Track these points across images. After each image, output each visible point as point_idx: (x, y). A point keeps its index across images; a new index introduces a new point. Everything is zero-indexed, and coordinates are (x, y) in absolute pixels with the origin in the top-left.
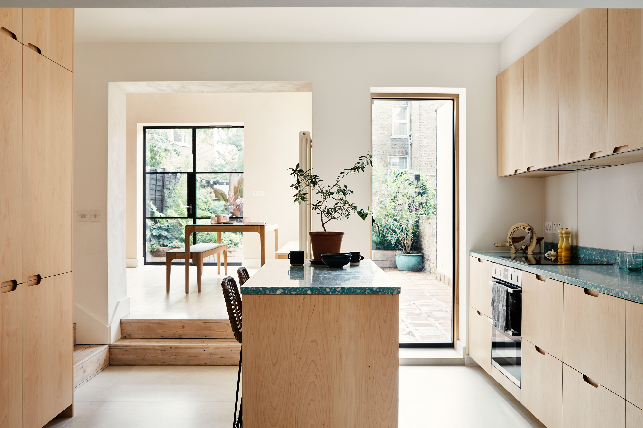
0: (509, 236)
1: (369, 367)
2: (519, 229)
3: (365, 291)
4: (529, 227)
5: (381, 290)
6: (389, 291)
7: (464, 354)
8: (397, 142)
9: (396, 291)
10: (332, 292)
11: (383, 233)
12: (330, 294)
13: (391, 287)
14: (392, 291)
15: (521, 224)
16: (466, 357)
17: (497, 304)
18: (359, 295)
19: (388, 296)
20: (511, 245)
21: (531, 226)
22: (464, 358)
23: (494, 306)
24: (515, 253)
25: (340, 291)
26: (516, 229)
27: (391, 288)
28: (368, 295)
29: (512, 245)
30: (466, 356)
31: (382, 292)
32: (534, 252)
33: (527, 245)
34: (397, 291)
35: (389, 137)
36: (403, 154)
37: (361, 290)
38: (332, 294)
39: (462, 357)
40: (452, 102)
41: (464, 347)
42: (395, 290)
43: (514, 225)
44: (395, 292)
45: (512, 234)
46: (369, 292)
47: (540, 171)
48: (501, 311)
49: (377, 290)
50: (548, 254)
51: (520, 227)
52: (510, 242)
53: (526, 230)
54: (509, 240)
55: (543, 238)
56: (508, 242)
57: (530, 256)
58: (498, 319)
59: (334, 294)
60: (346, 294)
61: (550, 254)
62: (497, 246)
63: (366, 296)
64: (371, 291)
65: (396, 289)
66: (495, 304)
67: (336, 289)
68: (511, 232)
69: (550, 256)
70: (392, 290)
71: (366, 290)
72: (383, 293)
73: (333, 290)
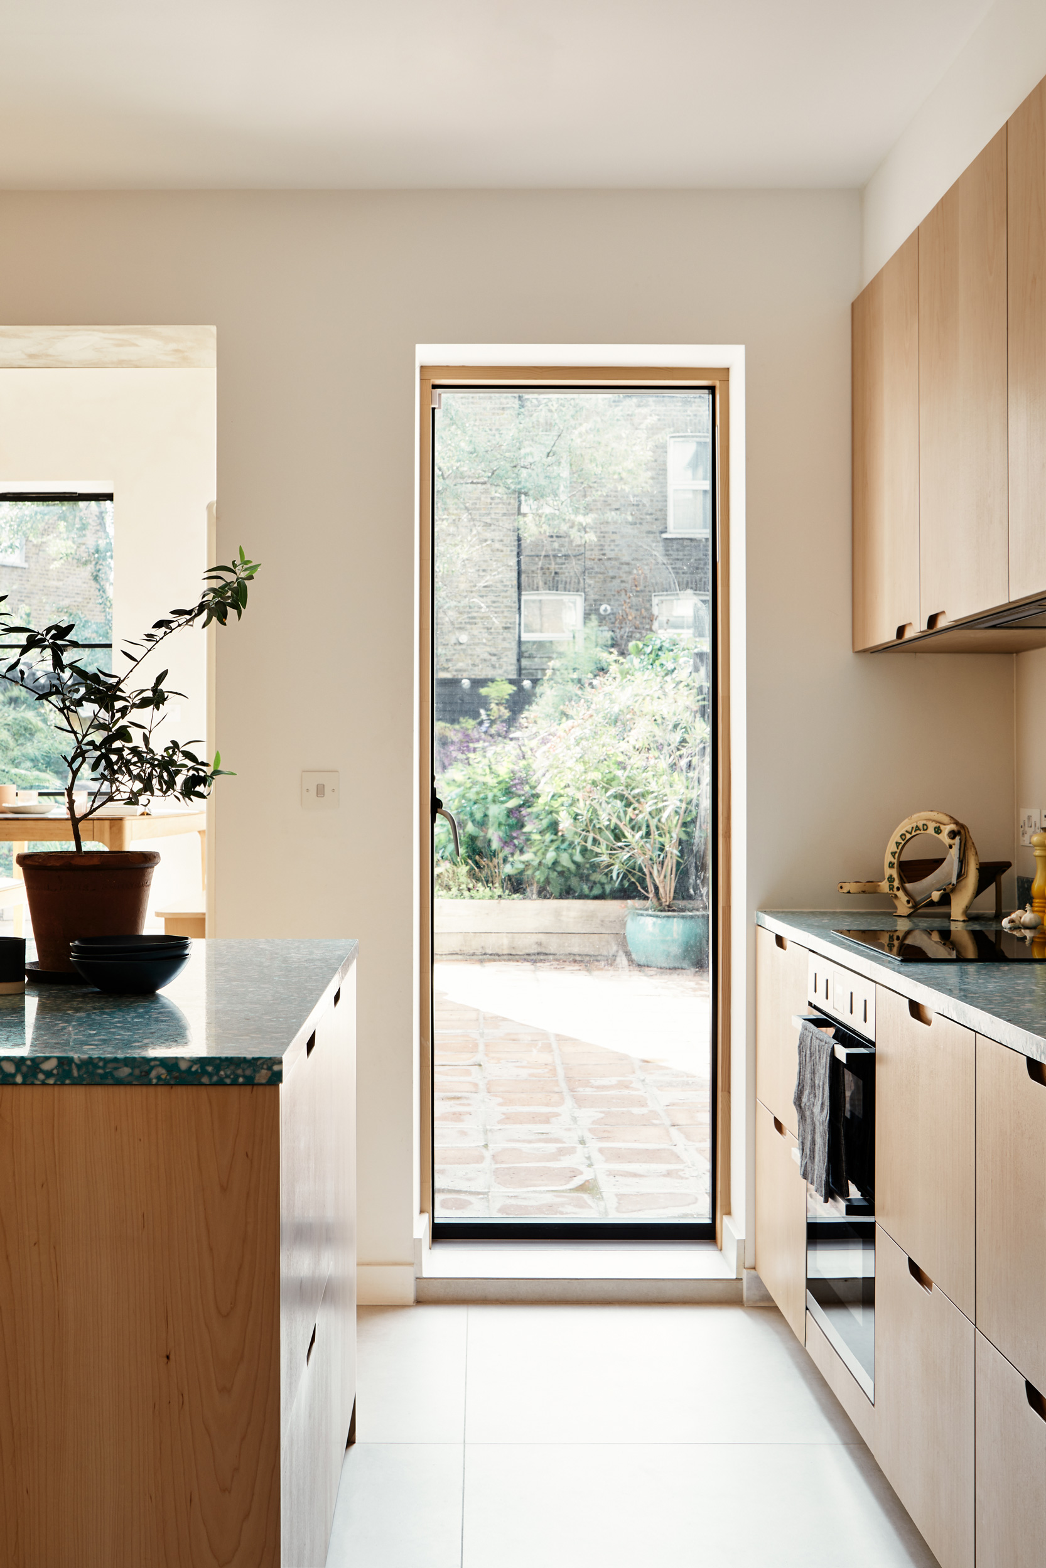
0: (888, 858)
1: (165, 1360)
2: (922, 832)
3: (148, 1073)
4: (953, 827)
5: (210, 1069)
6: (239, 1072)
7: (741, 1265)
8: (683, 550)
9: (264, 1072)
10: (25, 1077)
11: (586, 842)
12: (16, 1084)
13: (245, 1058)
14: (248, 1072)
15: (928, 817)
16: (745, 1275)
17: (809, 1100)
18: (128, 1088)
19: (234, 1090)
20: (895, 889)
21: (961, 821)
22: (739, 1279)
23: (803, 1105)
24: (909, 916)
25: (55, 1072)
26: (911, 833)
27: (244, 1060)
28: (159, 1088)
29: (898, 889)
30: (745, 1271)
31: (210, 1075)
32: (969, 912)
33: (948, 891)
34: (269, 1073)
35: (658, 535)
36: (702, 589)
37: (133, 1068)
38: (24, 1084)
39: (734, 1277)
40: (711, 396)
41: (738, 1241)
42: (262, 1068)
43: (907, 820)
44: (263, 1076)
45: (898, 851)
46: (163, 1077)
47: (971, 628)
48: (817, 1124)
49: (193, 1069)
50: (1012, 921)
51: (925, 827)
52: (891, 879)
53: (944, 837)
54: (888, 872)
55: (1007, 865)
56: (886, 880)
57: (958, 927)
58: (813, 1151)
59: (33, 1084)
60: (77, 1083)
61: (1017, 922)
62: (849, 892)
63: (151, 1089)
64: (169, 1071)
65: (265, 1067)
66: (804, 1099)
67: (38, 1064)
68: (897, 843)
69: (1019, 928)
70: (249, 1067)
71: (152, 1068)
72: (215, 1079)
73: (29, 1067)
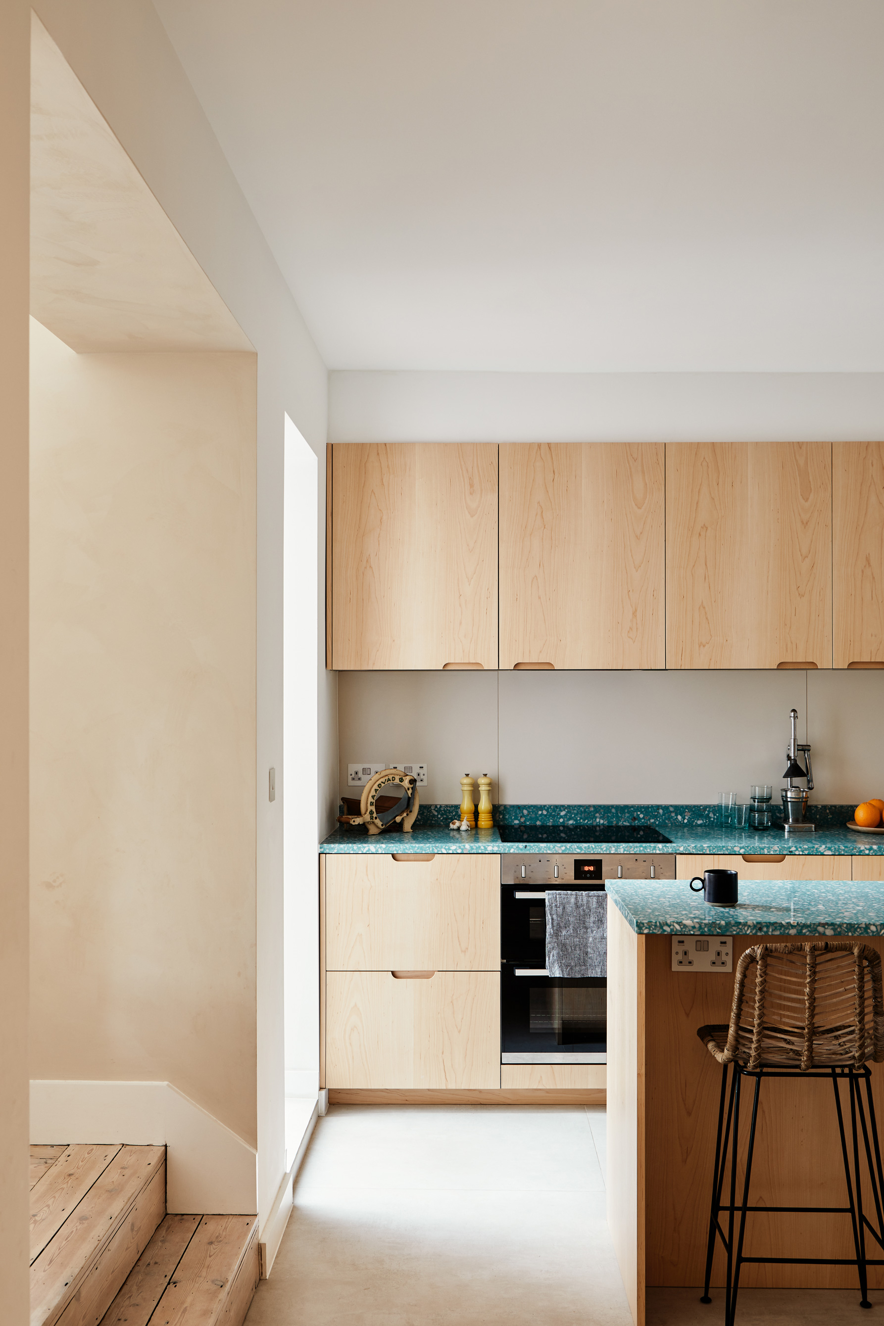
0: (370, 800)
2: (392, 781)
4: (411, 777)
15: (395, 773)
16: (320, 1095)
20: (374, 818)
22: (319, 1100)
26: (384, 783)
29: (376, 818)
30: (320, 1092)
33: (405, 815)
45: (376, 794)
51: (392, 777)
52: (371, 813)
53: (406, 784)
54: (370, 808)
56: (368, 813)
68: (375, 790)
